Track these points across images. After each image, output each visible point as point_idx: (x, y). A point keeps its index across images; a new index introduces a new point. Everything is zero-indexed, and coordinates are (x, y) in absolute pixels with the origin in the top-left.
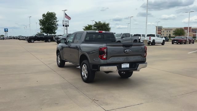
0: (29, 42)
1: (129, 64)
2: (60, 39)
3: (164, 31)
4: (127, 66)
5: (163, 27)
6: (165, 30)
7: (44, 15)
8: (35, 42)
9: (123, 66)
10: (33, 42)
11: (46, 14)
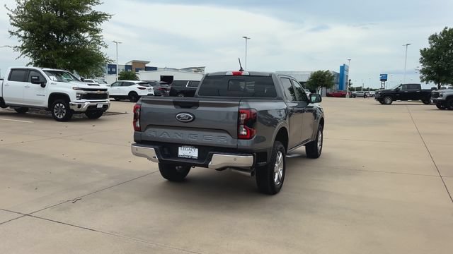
0: (383, 104)
1: (197, 150)
2: (442, 95)
4: (194, 153)
7: (433, 38)
8: (394, 102)
9: (183, 152)
10: (390, 104)
11: (438, 34)
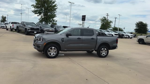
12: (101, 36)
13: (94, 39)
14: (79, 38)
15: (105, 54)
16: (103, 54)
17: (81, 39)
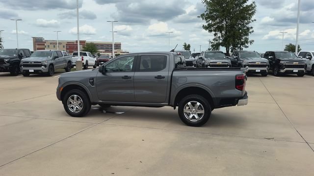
3: (48, 46)
5: (45, 39)
6: (51, 44)
12: (182, 69)
13: (164, 77)
14: (126, 77)
15: (196, 117)
16: (191, 116)
17: (130, 77)
